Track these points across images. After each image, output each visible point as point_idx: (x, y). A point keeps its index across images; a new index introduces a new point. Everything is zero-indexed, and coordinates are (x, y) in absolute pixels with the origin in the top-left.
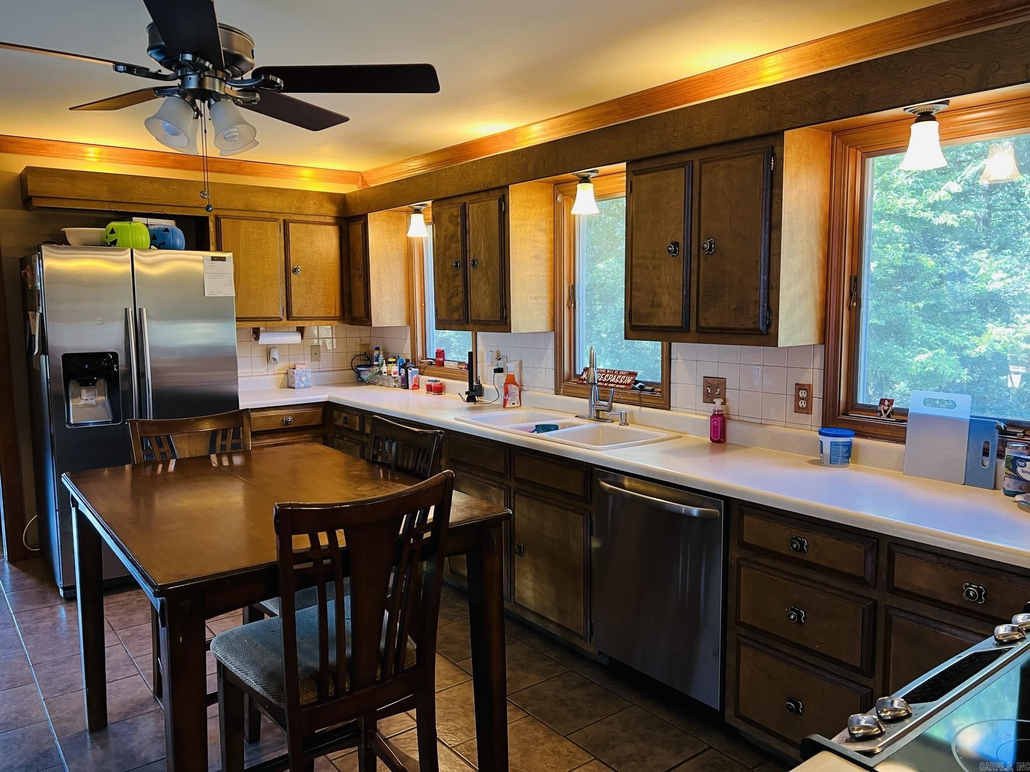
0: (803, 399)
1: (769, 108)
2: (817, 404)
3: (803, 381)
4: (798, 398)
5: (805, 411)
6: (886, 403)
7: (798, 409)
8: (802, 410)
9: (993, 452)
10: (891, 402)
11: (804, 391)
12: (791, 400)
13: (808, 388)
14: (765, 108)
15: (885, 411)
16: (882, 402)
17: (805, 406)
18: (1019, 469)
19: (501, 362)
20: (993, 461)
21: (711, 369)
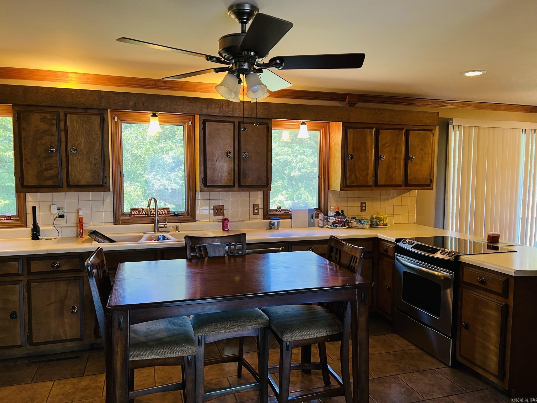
0: (256, 210)
1: (268, 109)
2: (261, 211)
3: (256, 203)
4: (254, 209)
5: (258, 213)
6: (279, 208)
7: (254, 213)
8: (256, 214)
9: (314, 216)
11: (256, 207)
12: (251, 211)
13: (258, 206)
15: (279, 210)
16: (277, 208)
18: (328, 219)
19: (62, 211)
20: (314, 220)
21: (217, 203)
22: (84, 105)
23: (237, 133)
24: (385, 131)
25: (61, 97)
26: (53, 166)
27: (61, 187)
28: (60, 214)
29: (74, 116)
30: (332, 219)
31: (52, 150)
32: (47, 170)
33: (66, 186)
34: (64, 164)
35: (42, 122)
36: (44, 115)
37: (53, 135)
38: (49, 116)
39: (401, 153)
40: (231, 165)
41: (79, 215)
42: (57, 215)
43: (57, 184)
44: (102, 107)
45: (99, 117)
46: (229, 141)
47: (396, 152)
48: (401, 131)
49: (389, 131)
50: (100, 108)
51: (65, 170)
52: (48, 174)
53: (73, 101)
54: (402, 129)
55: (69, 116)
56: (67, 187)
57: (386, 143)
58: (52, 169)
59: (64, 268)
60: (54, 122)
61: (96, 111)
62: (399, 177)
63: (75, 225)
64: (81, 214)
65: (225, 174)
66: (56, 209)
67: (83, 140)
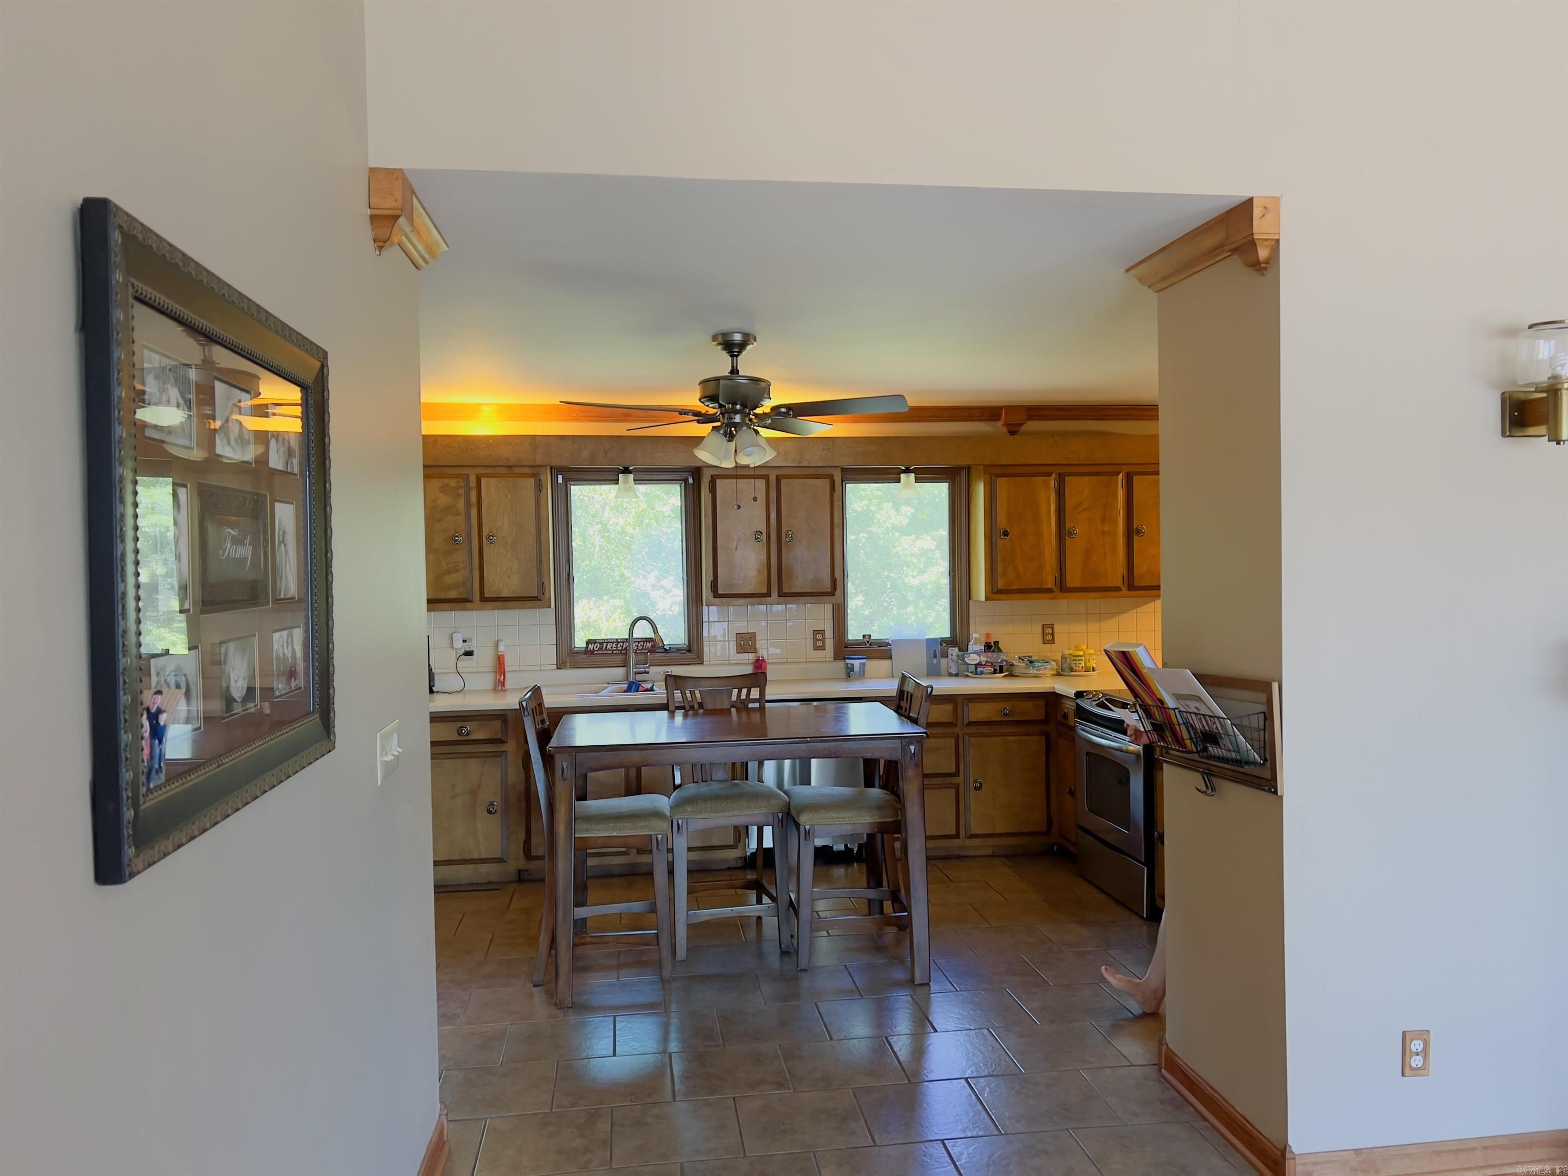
0: (819, 640)
1: (831, 450)
2: (829, 643)
3: (818, 627)
4: (815, 640)
5: (823, 648)
6: (867, 637)
7: (816, 648)
8: (820, 648)
9: (938, 654)
10: (870, 636)
11: (819, 635)
12: (810, 643)
13: (822, 632)
14: (829, 450)
15: (868, 642)
16: (864, 636)
17: (821, 645)
18: (966, 659)
19: (469, 644)
20: (939, 661)
21: (743, 627)
22: (508, 460)
23: (773, 494)
24: (1077, 479)
25: (472, 450)
26: (458, 566)
27: (471, 602)
28: (468, 649)
29: (493, 480)
30: (973, 659)
31: (457, 538)
32: (448, 572)
33: (479, 599)
34: (476, 562)
35: (442, 492)
36: (446, 481)
37: (458, 514)
38: (453, 483)
39: (1115, 522)
40: (764, 557)
41: (499, 650)
42: (462, 652)
43: (465, 596)
44: (538, 463)
45: (533, 480)
46: (759, 510)
47: (1103, 520)
48: (1114, 477)
49: (1086, 478)
50: (534, 464)
51: (476, 573)
52: (450, 579)
53: (491, 455)
54: (1118, 474)
55: (483, 480)
56: (481, 600)
57: (1080, 504)
58: (457, 571)
59: (477, 736)
60: (461, 491)
61: (526, 470)
62: (1115, 571)
63: (491, 669)
64: (502, 648)
65: (753, 573)
66: (462, 641)
67: (506, 520)
